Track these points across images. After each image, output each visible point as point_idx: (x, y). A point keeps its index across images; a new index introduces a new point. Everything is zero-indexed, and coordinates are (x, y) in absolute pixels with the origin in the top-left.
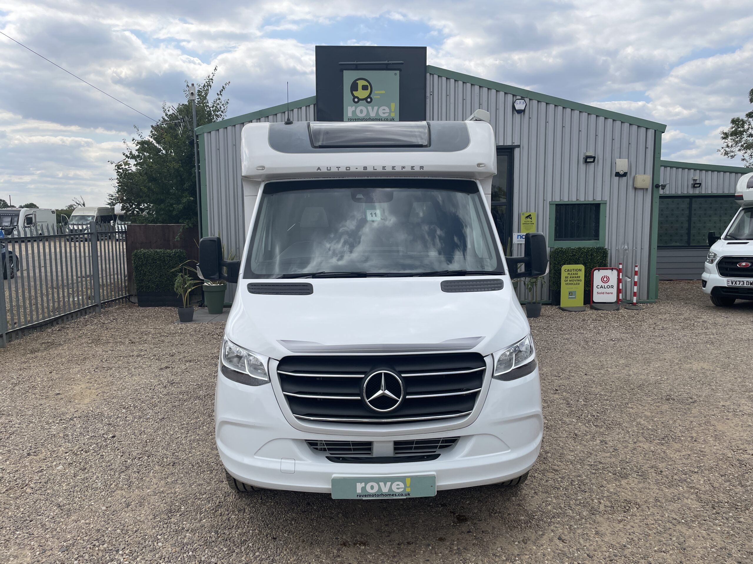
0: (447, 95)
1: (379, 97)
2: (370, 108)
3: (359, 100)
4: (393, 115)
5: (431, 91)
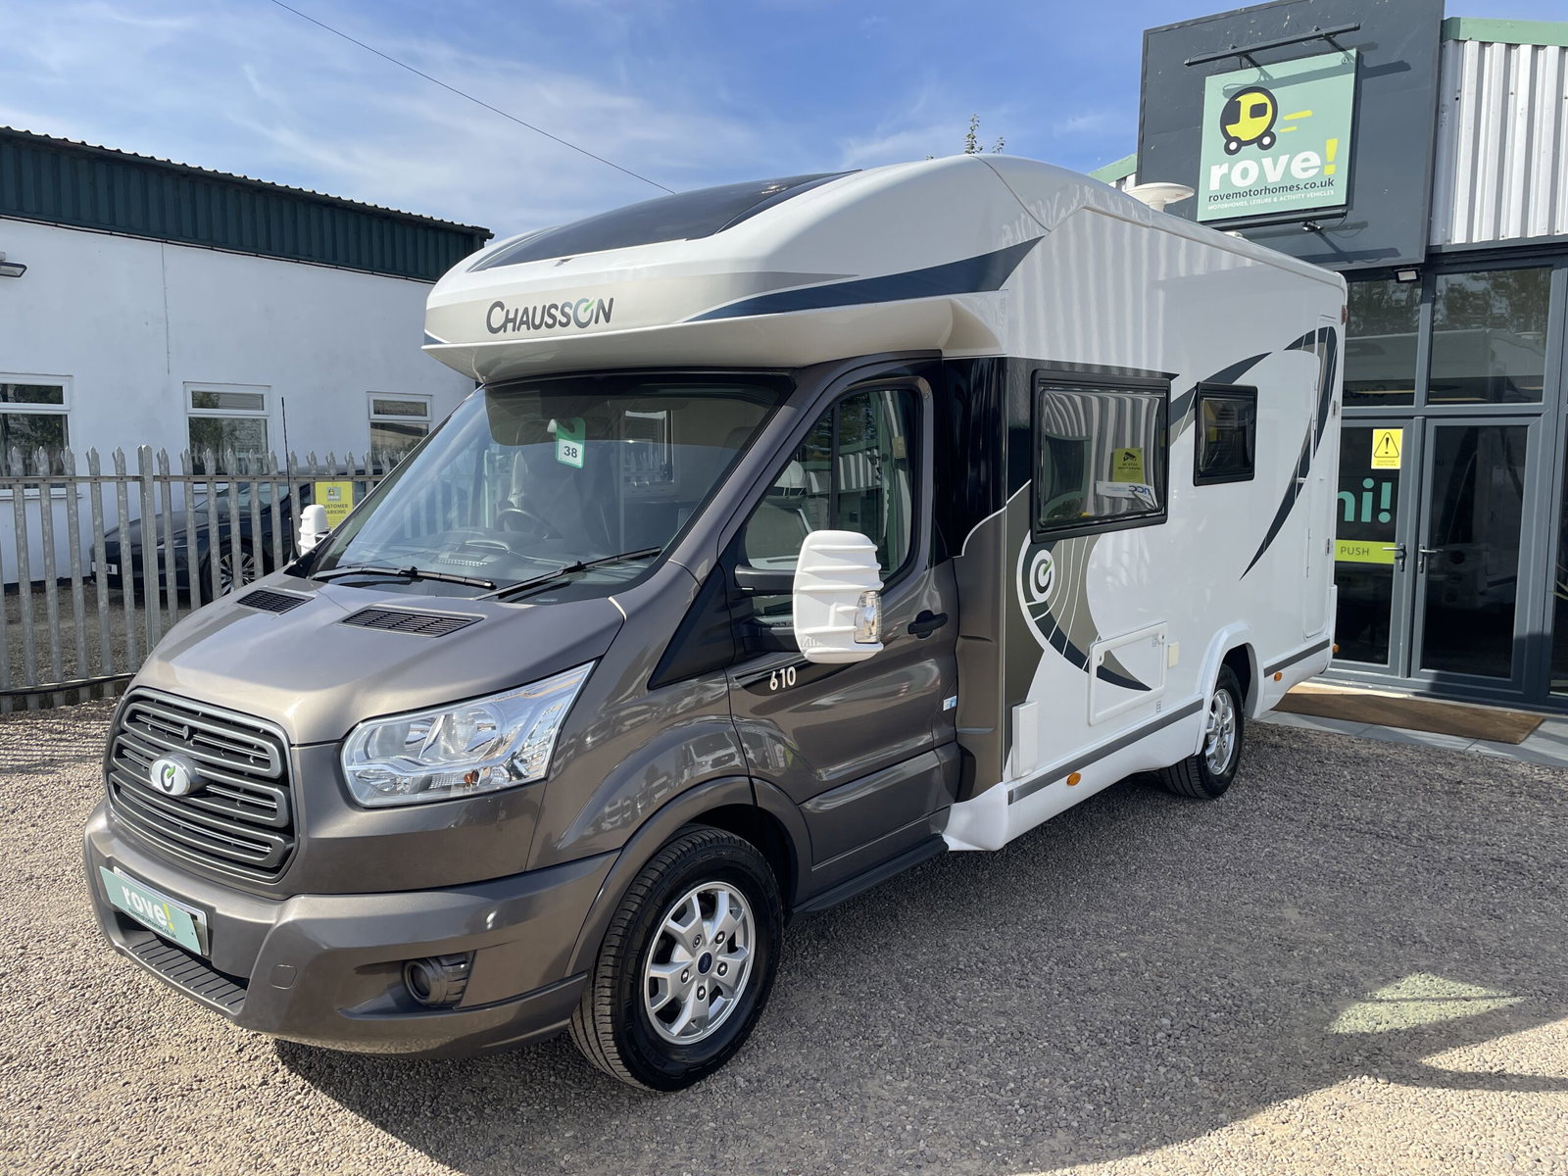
0: (1507, 94)
1: (1295, 128)
2: (1267, 162)
3: (1241, 143)
4: (1330, 170)
5: (1458, 88)
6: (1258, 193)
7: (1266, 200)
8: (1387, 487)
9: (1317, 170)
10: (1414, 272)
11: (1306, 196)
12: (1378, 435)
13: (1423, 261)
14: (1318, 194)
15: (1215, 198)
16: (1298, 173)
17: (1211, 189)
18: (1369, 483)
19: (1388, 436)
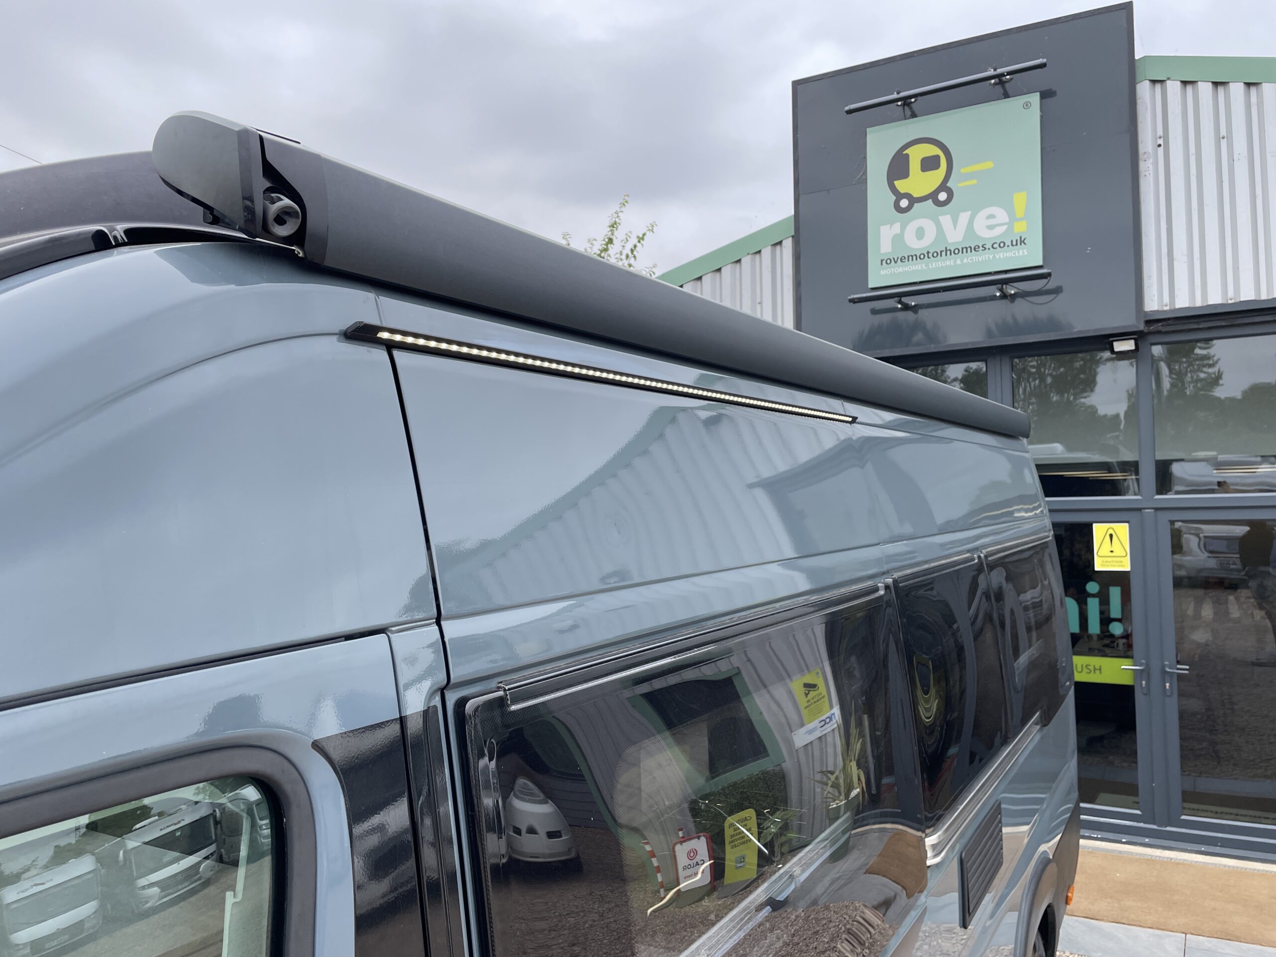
0: (1218, 139)
1: (974, 182)
2: (946, 220)
3: (913, 200)
4: (1020, 228)
5: (1160, 132)
6: (937, 254)
7: (948, 263)
8: (1115, 593)
9: (1006, 226)
10: (1132, 342)
11: (994, 257)
12: (1099, 531)
13: (1141, 327)
14: (1008, 254)
15: (887, 261)
16: (984, 232)
17: (882, 252)
18: (1092, 587)
19: (1111, 531)
